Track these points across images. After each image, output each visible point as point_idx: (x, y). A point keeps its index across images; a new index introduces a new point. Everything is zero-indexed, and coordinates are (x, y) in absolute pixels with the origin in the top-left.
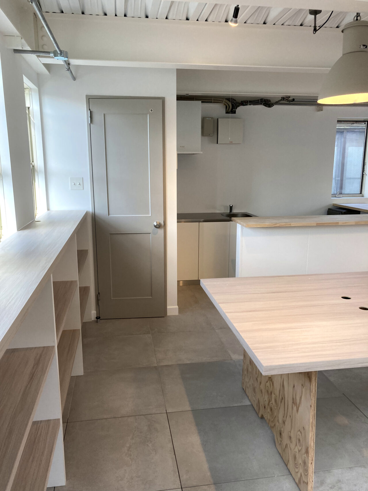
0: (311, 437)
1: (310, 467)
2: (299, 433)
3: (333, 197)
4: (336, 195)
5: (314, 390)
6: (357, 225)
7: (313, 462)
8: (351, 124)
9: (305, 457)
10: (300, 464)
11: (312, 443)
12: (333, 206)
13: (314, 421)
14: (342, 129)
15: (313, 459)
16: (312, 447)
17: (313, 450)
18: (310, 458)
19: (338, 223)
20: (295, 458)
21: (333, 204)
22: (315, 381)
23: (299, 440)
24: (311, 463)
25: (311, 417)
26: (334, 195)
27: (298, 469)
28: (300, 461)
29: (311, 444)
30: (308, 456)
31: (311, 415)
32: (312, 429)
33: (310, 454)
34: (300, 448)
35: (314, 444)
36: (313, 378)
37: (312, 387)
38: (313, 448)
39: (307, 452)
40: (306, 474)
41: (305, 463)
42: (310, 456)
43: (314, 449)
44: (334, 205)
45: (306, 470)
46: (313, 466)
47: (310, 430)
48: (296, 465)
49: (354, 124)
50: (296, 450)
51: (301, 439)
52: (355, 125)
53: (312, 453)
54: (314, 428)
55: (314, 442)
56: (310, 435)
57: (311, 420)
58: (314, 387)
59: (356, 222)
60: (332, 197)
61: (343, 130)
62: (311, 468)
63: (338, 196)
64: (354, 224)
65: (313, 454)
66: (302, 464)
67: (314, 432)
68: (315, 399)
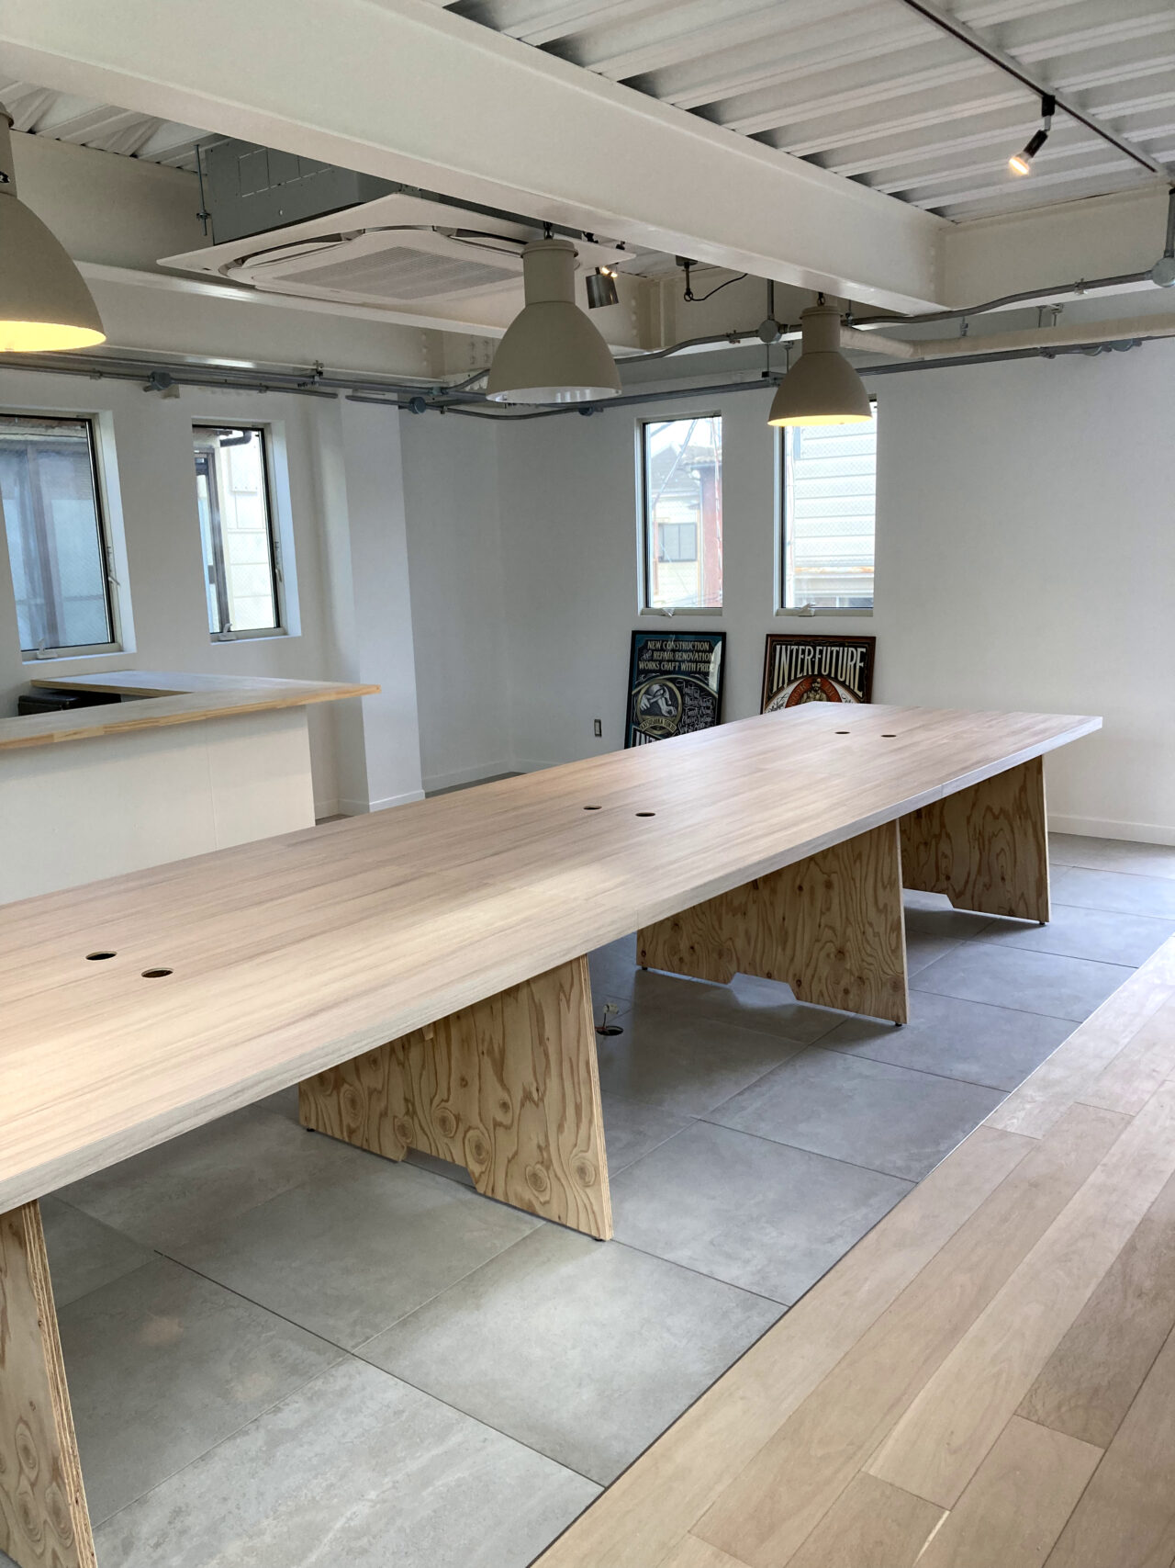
0: (58, 1422)
1: (74, 1513)
2: (21, 1426)
3: (29, 660)
4: (36, 654)
5: (39, 1271)
6: (113, 735)
7: (81, 1494)
8: (44, 429)
9: (54, 1494)
10: (45, 1522)
11: (66, 1438)
12: (34, 687)
13: (60, 1366)
14: (19, 442)
15: (79, 1485)
16: (68, 1452)
17: (75, 1457)
18: (70, 1488)
19: (51, 736)
20: (26, 1513)
21: (32, 681)
22: (36, 1239)
23: (26, 1450)
24: (77, 1502)
25: (47, 1356)
26: (32, 654)
27: (43, 1542)
28: (44, 1515)
29: (62, 1442)
30: (61, 1485)
31: (47, 1350)
32: (58, 1392)
33: (68, 1476)
34: (33, 1475)
35: (72, 1438)
36: (28, 1232)
37: (33, 1262)
38: (73, 1452)
39: (56, 1473)
40: (68, 1542)
41: (58, 1512)
42: (66, 1481)
43: (77, 1453)
44: (36, 685)
45: (66, 1533)
46: (83, 1507)
47: (52, 1400)
48: (32, 1535)
49: (53, 428)
50: (25, 1484)
51: (32, 1446)
52: (57, 431)
53: (71, 1469)
54: (64, 1388)
55: (70, 1432)
56: (56, 1418)
57: (49, 1368)
58: (37, 1259)
59: (106, 728)
60: (24, 660)
61: (24, 448)
62: (80, 1517)
63: (43, 654)
64: (102, 733)
65: (77, 1468)
66: (48, 1519)
67: (65, 1399)
68: (48, 1294)
